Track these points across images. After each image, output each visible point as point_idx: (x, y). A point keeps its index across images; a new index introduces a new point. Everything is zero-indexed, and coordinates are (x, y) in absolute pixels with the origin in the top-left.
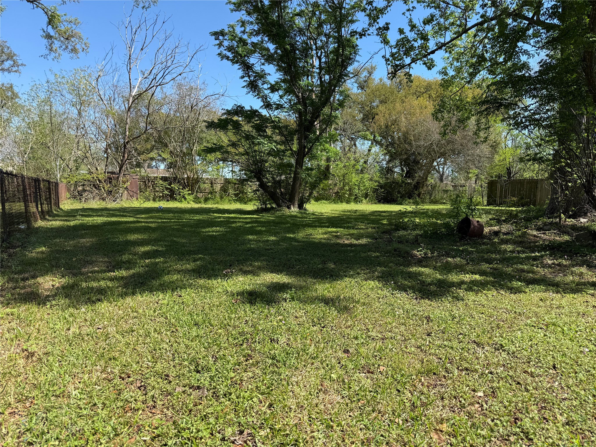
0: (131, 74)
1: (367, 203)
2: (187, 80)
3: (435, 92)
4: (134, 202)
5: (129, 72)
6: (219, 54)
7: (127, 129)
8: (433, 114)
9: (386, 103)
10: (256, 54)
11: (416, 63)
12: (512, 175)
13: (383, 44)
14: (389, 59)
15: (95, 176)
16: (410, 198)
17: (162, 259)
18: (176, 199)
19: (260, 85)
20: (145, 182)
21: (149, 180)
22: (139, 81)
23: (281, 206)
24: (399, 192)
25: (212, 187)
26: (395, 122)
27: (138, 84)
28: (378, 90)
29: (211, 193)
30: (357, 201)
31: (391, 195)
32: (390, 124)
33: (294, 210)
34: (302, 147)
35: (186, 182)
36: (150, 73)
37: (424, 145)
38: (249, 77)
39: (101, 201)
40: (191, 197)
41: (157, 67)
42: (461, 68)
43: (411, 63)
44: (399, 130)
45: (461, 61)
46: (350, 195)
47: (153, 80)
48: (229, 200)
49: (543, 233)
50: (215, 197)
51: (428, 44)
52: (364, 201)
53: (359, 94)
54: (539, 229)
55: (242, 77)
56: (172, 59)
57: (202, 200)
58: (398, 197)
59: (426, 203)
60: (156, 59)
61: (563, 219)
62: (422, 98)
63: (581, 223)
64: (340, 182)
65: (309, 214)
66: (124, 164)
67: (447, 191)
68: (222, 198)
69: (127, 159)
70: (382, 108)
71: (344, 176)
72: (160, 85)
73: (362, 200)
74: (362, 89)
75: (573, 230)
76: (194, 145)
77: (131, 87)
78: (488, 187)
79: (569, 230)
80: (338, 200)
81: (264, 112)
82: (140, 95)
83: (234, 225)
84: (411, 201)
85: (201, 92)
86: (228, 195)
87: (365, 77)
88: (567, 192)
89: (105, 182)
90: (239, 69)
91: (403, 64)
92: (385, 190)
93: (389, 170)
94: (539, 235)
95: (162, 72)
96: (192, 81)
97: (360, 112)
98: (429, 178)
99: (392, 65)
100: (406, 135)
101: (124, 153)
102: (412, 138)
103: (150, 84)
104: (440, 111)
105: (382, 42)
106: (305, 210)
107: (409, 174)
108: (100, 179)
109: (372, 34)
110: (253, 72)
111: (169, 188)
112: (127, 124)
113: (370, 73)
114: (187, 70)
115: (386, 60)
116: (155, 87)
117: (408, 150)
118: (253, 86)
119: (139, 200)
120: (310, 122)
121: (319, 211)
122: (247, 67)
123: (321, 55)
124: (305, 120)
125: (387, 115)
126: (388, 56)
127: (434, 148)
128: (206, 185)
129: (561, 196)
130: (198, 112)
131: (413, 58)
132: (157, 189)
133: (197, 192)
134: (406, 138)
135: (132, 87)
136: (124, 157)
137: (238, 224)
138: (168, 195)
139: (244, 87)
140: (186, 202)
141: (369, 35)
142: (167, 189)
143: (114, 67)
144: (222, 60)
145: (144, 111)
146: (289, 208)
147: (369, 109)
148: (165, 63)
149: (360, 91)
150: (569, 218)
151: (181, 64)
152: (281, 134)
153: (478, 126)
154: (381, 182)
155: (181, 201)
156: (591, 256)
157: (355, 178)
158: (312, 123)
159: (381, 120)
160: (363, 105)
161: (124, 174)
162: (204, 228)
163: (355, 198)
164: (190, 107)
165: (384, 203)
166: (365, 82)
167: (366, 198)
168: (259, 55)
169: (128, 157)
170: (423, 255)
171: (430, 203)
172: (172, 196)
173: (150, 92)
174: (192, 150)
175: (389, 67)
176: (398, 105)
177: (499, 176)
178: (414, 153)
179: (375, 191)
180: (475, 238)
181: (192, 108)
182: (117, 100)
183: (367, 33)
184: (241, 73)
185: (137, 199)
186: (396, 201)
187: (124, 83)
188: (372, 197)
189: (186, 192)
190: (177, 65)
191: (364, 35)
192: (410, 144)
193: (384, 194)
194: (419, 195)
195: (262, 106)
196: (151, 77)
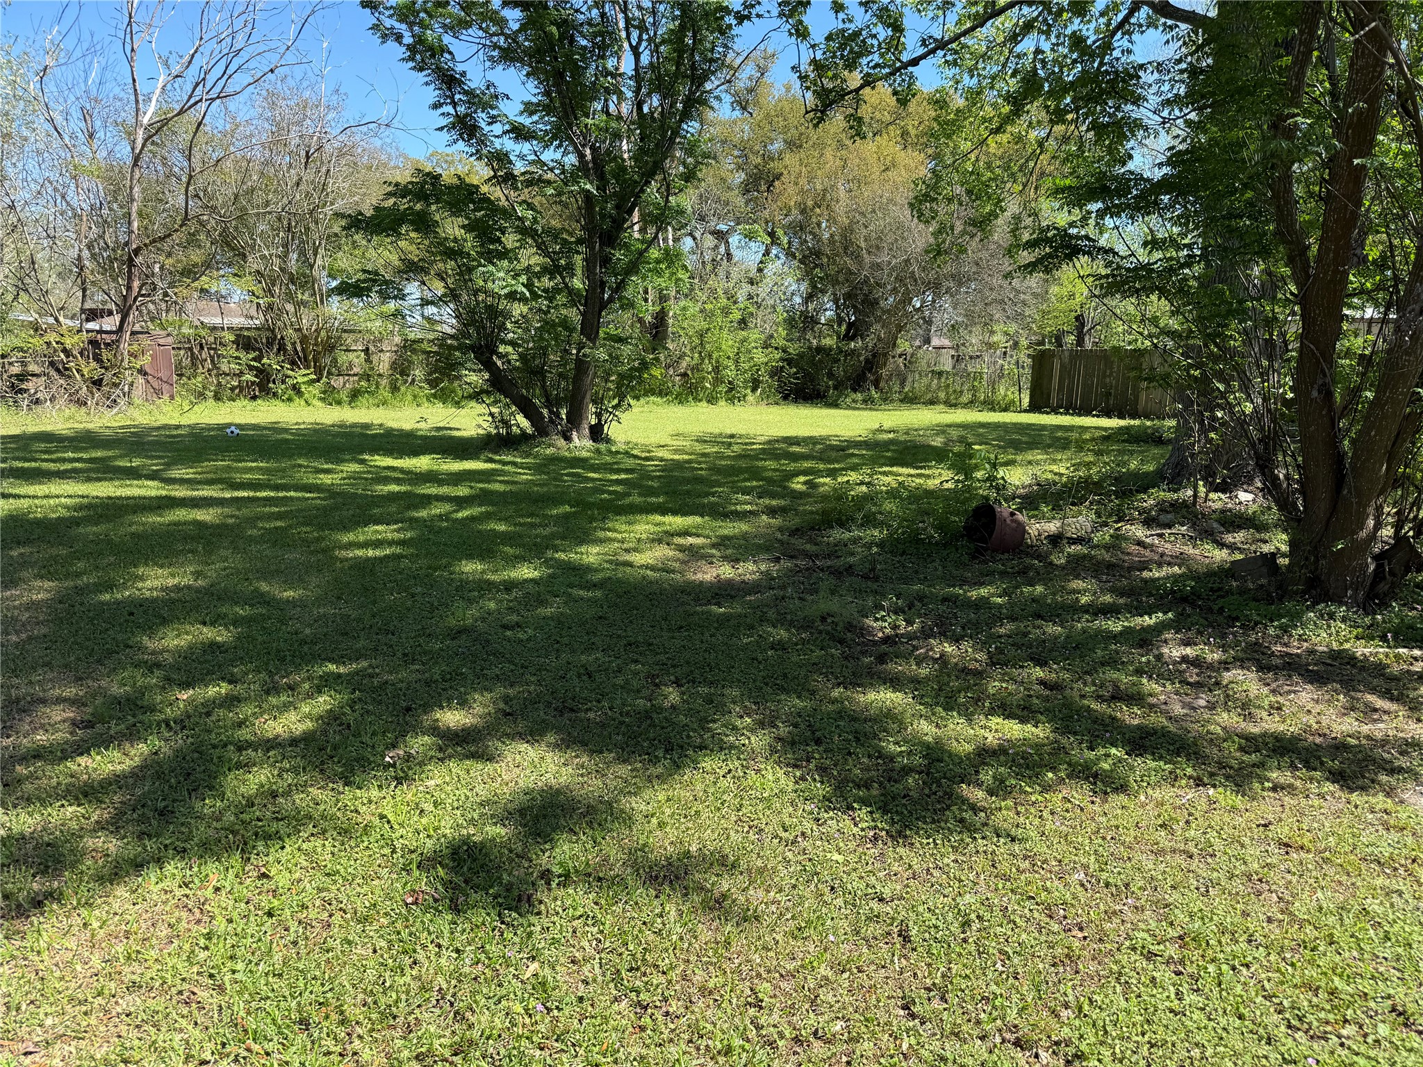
0: (135, 64)
1: (758, 403)
2: (291, 82)
3: (916, 123)
4: (165, 409)
5: (130, 61)
6: (375, 27)
7: (134, 215)
8: (911, 205)
9: (801, 146)
10: (470, 31)
11: (873, 88)
12: (1086, 329)
13: (794, 38)
14: (807, 76)
15: (52, 337)
16: (855, 391)
17: (224, 688)
18: (275, 395)
19: (483, 124)
20: (191, 349)
21: (201, 345)
22: (160, 85)
23: (547, 434)
24: (831, 375)
25: (368, 360)
26: (823, 200)
27: (158, 91)
28: (781, 113)
29: (367, 377)
30: (734, 397)
31: (812, 381)
32: (810, 203)
33: (581, 444)
34: (597, 285)
35: (299, 349)
36: (190, 62)
37: (890, 263)
38: (454, 104)
39: (74, 408)
40: (315, 390)
41: (206, 49)
42: (978, 93)
43: (862, 87)
44: (832, 220)
45: (979, 75)
46: (718, 381)
47: (197, 84)
48: (415, 397)
49: (1161, 536)
50: (377, 387)
51: (902, 39)
52: (750, 398)
53: (735, 122)
54: (1148, 522)
55: (436, 106)
56: (247, 30)
57: (344, 396)
58: (828, 387)
59: (892, 401)
60: (204, 25)
61: (1203, 495)
62: (885, 136)
63: (1240, 503)
64: (692, 350)
65: (618, 452)
66: (130, 307)
67: (940, 374)
68: (394, 389)
69: (140, 295)
70: (790, 159)
71: (701, 336)
72: (218, 97)
73: (745, 396)
74: (744, 108)
75: (1222, 525)
76: (315, 255)
77: (137, 101)
78: (1033, 367)
79: (1215, 525)
80: (687, 395)
81: (496, 193)
82: (165, 122)
83: (423, 513)
84: (859, 396)
85: (330, 116)
86: (413, 380)
87: (750, 79)
88: (1212, 435)
89: (81, 354)
90: (427, 84)
91: (843, 89)
92: (801, 369)
93: (809, 321)
94: (1148, 540)
95: (223, 63)
96: (305, 84)
97: (739, 168)
98: (899, 341)
99: (814, 92)
100: (847, 232)
101: (130, 279)
102: (863, 245)
103: (190, 97)
104: (927, 197)
105: (791, 34)
106: (608, 441)
107: (854, 331)
108: (68, 347)
109: (767, 15)
110: (466, 93)
111: (256, 368)
112: (133, 200)
113: (763, 71)
114: (290, 58)
115: (800, 77)
116: (204, 105)
117: (851, 273)
118: (465, 128)
119: (178, 399)
120: (614, 221)
121: (641, 441)
122: (449, 81)
123: (639, 43)
124: (603, 216)
125: (803, 181)
126: (805, 67)
127: (913, 272)
128: (351, 356)
129: (1199, 441)
130: (324, 169)
131: (868, 75)
132: (224, 367)
133: (329, 373)
134: (846, 243)
135: (141, 98)
136: (129, 288)
137: (438, 509)
138: (253, 383)
139: (441, 129)
140: (303, 403)
141: (758, 16)
142: (251, 368)
143: (85, 46)
144: (383, 43)
145: (178, 160)
146: (568, 439)
147: (759, 160)
148: (229, 40)
149: (737, 113)
150: (1216, 491)
151: (273, 45)
152: (542, 248)
153: (1015, 236)
154: (791, 350)
155: (290, 400)
156: (1266, 626)
157: (727, 342)
158: (619, 224)
159: (789, 193)
160: (744, 150)
161: (133, 333)
162: (346, 528)
163: (731, 390)
164: (303, 153)
165: (796, 401)
166: (750, 91)
167: (754, 390)
168: (481, 33)
169: (141, 288)
170: (888, 631)
171: (901, 401)
172: (263, 386)
173: (193, 115)
174: (312, 266)
175: (809, 95)
176: (829, 153)
177: (1059, 338)
178: (866, 281)
179: (775, 372)
180: (1006, 556)
181: (308, 157)
182: (100, 134)
183: (754, 12)
184: (432, 94)
185: (172, 397)
186: (825, 396)
187: (117, 90)
188: (769, 387)
189: (301, 376)
190: (261, 48)
191: (748, 17)
192: (857, 257)
193: (797, 378)
194: (876, 384)
195: (490, 179)
196: (192, 74)
